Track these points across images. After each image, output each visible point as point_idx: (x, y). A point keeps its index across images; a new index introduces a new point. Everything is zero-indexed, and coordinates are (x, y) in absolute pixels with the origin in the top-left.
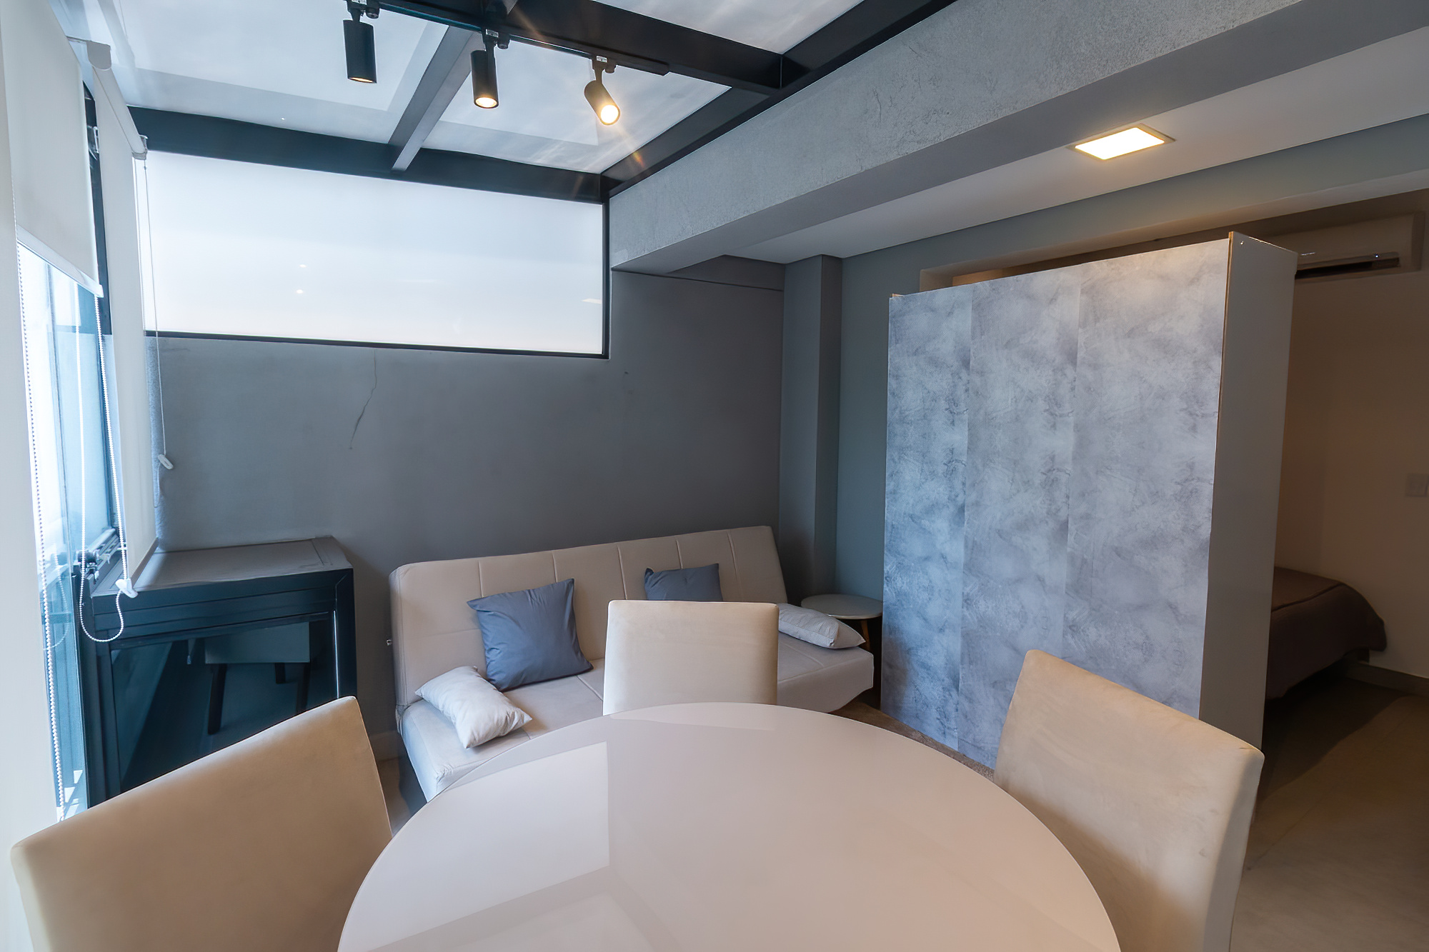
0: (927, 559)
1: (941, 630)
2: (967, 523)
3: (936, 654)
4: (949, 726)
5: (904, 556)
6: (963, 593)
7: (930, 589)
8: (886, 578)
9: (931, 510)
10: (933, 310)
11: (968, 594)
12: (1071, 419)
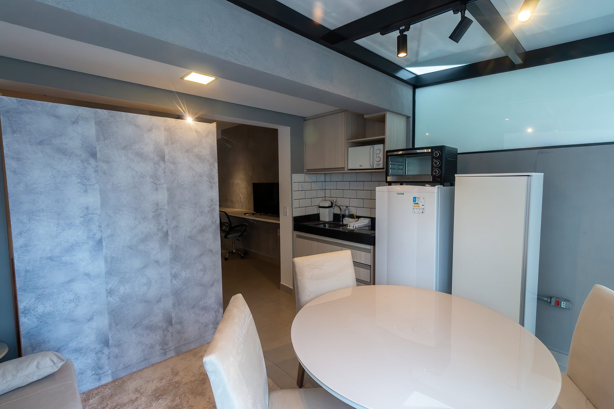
0: (70, 281)
1: (90, 319)
2: (105, 248)
3: (87, 336)
4: (104, 371)
5: (44, 288)
6: (106, 289)
7: (77, 299)
8: (23, 313)
9: (71, 248)
11: (111, 288)
12: (165, 186)
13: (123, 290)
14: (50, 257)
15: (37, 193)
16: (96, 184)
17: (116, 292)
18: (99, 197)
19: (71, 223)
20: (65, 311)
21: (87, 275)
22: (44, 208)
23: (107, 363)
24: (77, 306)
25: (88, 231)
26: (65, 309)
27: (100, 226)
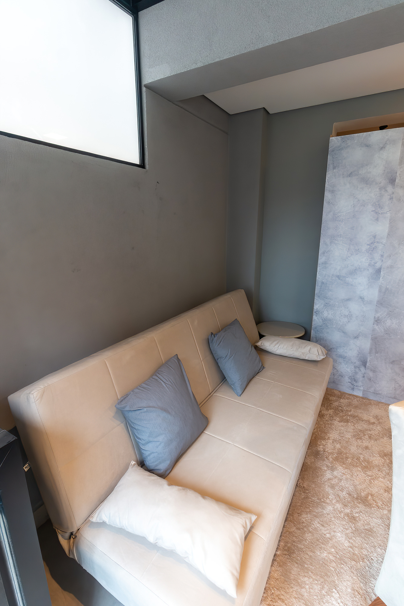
0: (349, 300)
1: (356, 337)
2: (382, 278)
3: (351, 350)
4: (358, 385)
5: (330, 299)
6: (375, 317)
7: (350, 316)
8: (315, 312)
9: (354, 272)
10: (368, 146)
11: (378, 317)
13: (389, 323)
14: (338, 276)
15: (340, 221)
16: (388, 213)
17: (382, 323)
18: (388, 225)
19: (359, 249)
20: (340, 322)
21: (361, 298)
22: (342, 234)
23: (361, 380)
24: (349, 321)
25: (371, 258)
26: (340, 321)
27: (382, 256)
